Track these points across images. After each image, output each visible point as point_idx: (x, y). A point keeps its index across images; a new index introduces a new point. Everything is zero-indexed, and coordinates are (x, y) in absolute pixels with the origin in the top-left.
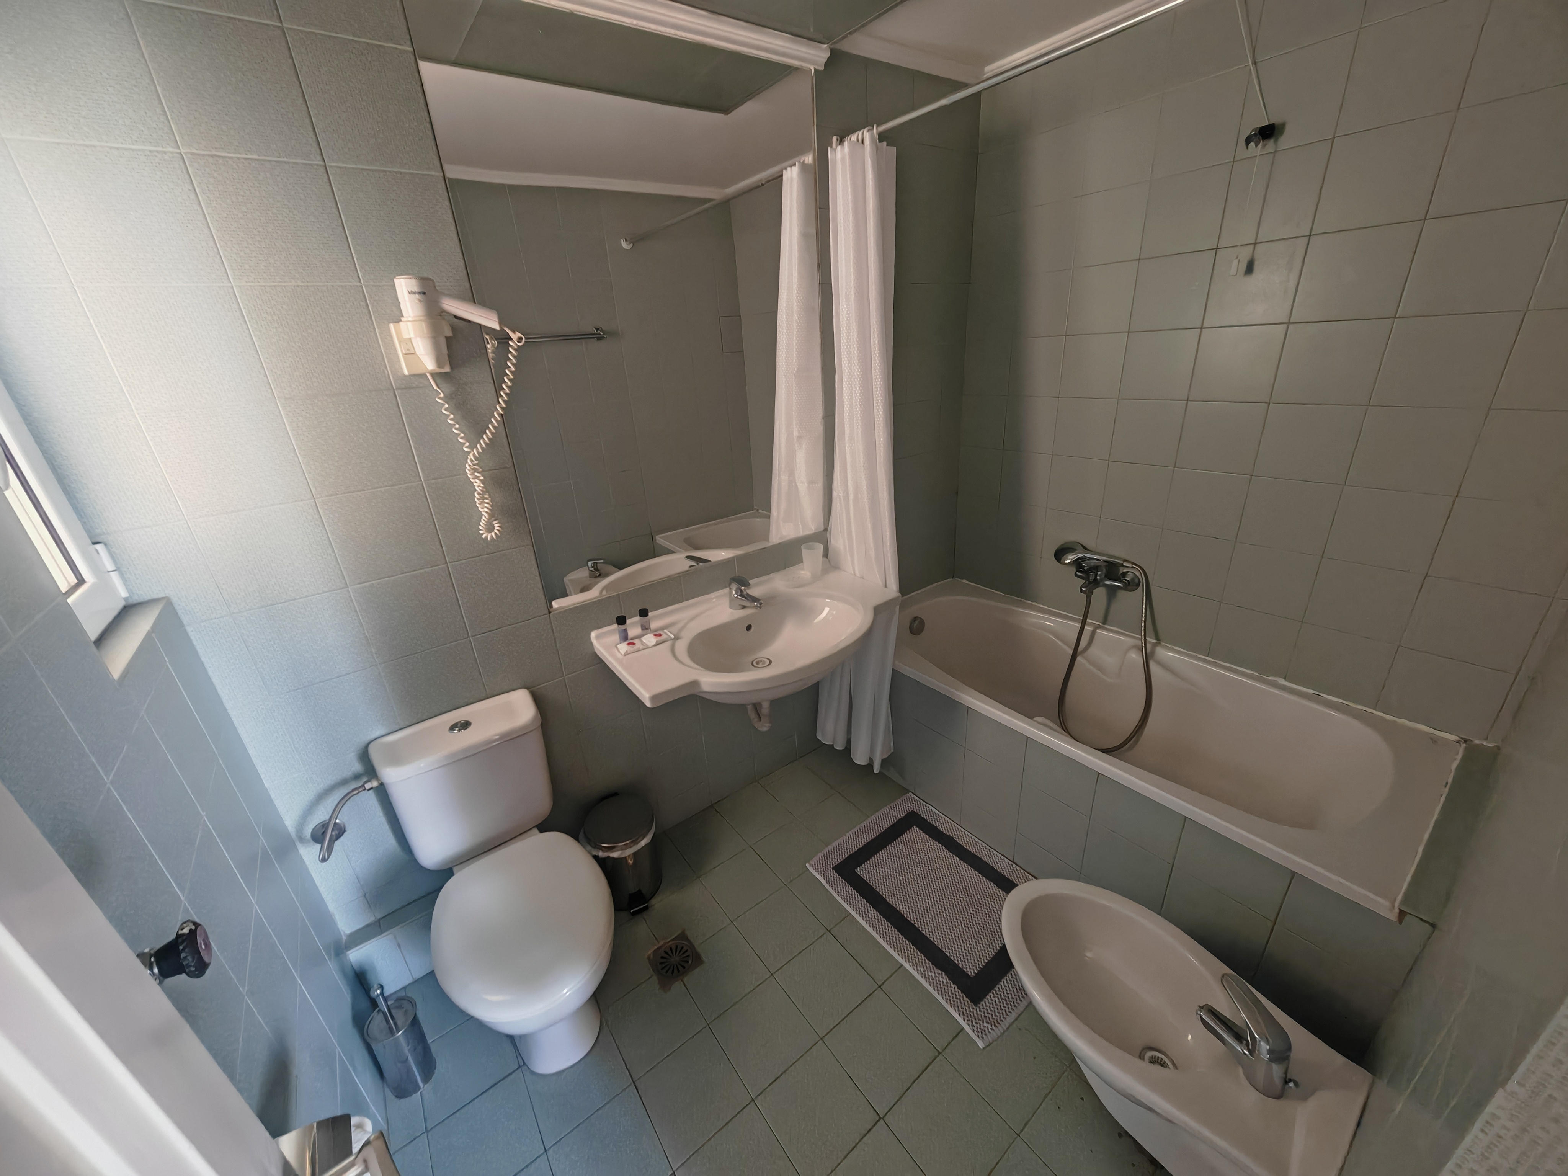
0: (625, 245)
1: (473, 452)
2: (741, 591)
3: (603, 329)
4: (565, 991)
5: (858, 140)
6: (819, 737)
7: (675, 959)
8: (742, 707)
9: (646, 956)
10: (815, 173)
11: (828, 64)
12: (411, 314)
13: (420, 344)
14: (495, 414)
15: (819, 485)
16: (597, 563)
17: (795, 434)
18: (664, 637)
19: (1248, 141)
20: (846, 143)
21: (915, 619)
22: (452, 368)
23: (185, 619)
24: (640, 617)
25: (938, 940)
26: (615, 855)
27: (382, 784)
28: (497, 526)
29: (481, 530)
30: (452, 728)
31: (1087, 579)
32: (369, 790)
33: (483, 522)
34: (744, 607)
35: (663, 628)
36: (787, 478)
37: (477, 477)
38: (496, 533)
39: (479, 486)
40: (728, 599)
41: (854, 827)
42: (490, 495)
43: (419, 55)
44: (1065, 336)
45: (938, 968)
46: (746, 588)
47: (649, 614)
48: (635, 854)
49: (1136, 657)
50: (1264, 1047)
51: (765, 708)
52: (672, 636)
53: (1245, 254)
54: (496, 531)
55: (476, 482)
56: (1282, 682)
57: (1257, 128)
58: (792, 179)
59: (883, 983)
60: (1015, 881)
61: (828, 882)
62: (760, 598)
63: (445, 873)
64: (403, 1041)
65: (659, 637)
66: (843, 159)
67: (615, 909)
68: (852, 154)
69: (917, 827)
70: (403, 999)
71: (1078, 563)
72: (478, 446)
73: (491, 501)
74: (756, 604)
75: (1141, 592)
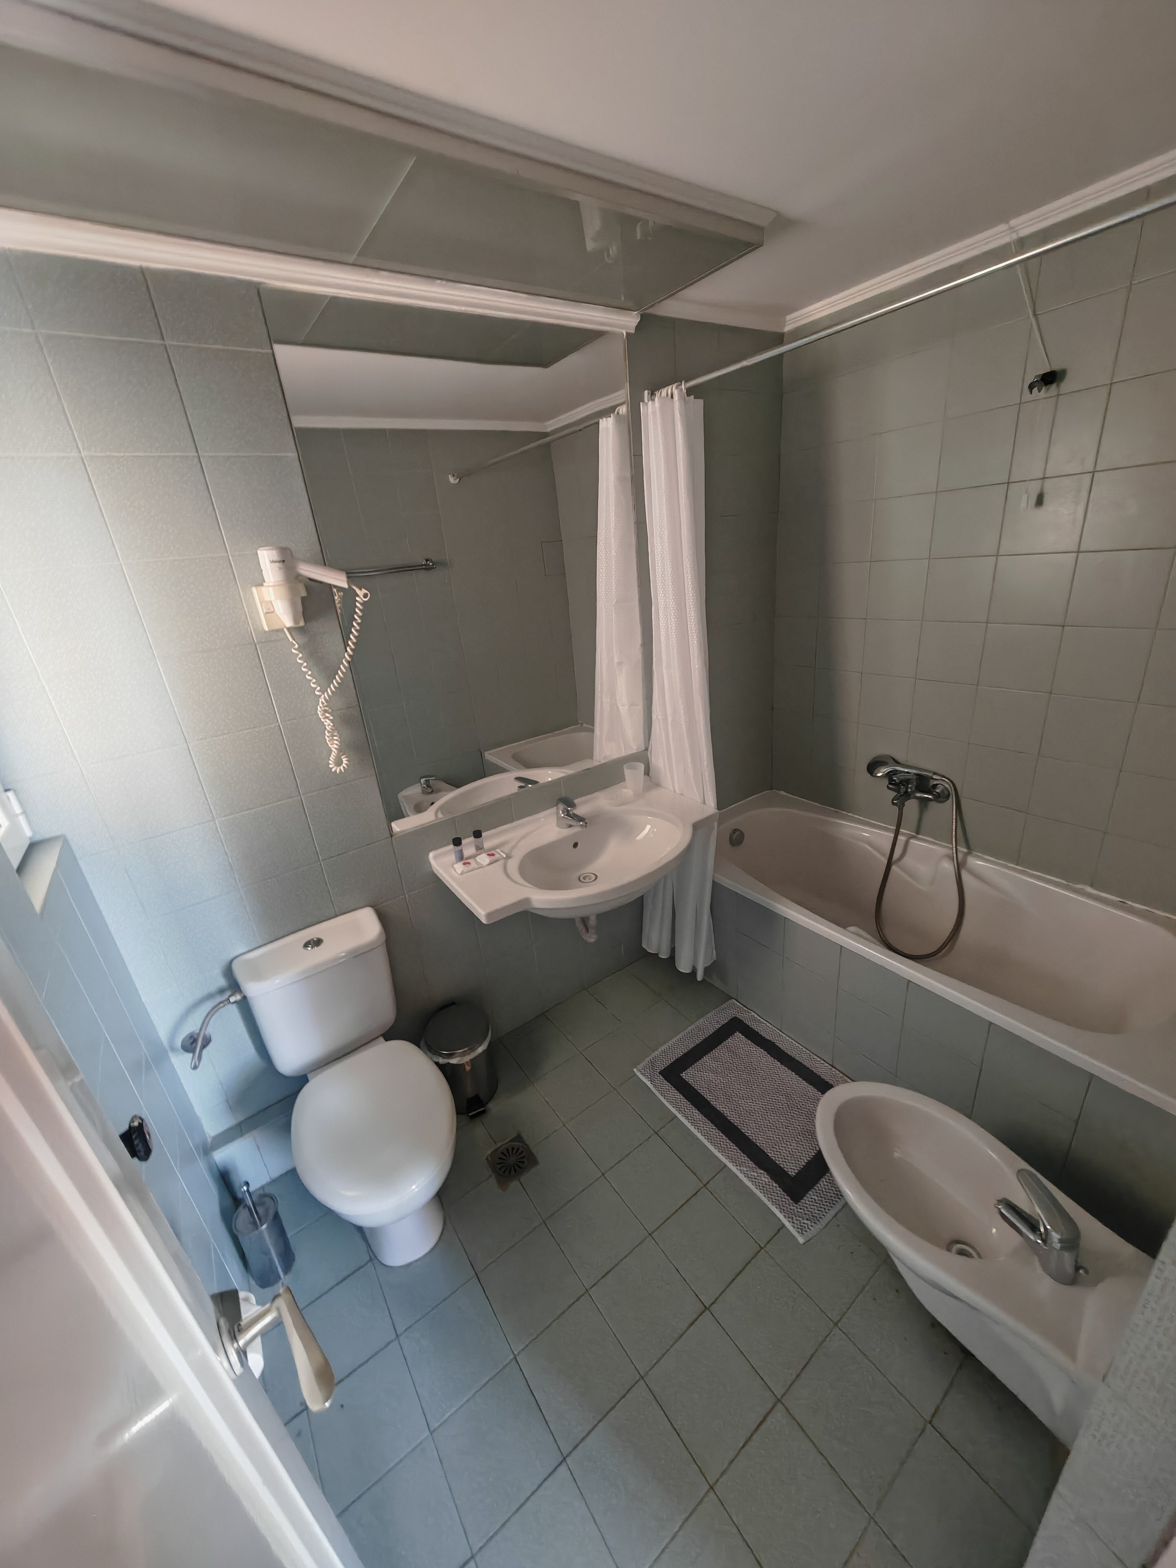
0: (452, 480)
1: (323, 696)
2: (568, 811)
3: (433, 560)
4: (414, 1187)
5: (667, 395)
6: (644, 946)
7: (512, 1160)
8: (572, 921)
9: (485, 1158)
10: (629, 425)
11: (638, 327)
12: (272, 580)
13: (279, 604)
14: (344, 661)
15: (640, 708)
16: (429, 780)
17: (616, 660)
18: (497, 856)
19: (1031, 387)
20: (656, 399)
21: (735, 831)
22: (305, 622)
23: (78, 854)
24: (475, 837)
25: (761, 1141)
26: (454, 1061)
27: (245, 998)
28: (345, 761)
29: (330, 764)
30: (306, 945)
31: (898, 791)
32: (233, 1003)
33: (332, 757)
34: (570, 826)
35: (494, 848)
36: (609, 700)
37: (327, 718)
38: (344, 767)
39: (329, 725)
40: (556, 818)
41: (678, 1035)
42: (338, 732)
43: (273, 340)
44: (871, 562)
45: (761, 1168)
46: (572, 809)
47: (482, 834)
48: (472, 1060)
49: (948, 867)
50: (1055, 1236)
51: (593, 922)
52: (505, 856)
53: (1034, 489)
54: (344, 765)
55: (326, 722)
56: (1089, 889)
57: (1040, 375)
58: (607, 429)
59: (708, 1182)
60: (831, 1082)
61: (655, 1086)
62: (584, 817)
63: (300, 1081)
64: (266, 1236)
65: (492, 857)
66: (654, 413)
67: (457, 1114)
68: (662, 408)
69: (740, 1032)
70: (265, 1197)
71: (889, 775)
72: (329, 690)
73: (340, 738)
74: (581, 823)
75: (951, 803)
